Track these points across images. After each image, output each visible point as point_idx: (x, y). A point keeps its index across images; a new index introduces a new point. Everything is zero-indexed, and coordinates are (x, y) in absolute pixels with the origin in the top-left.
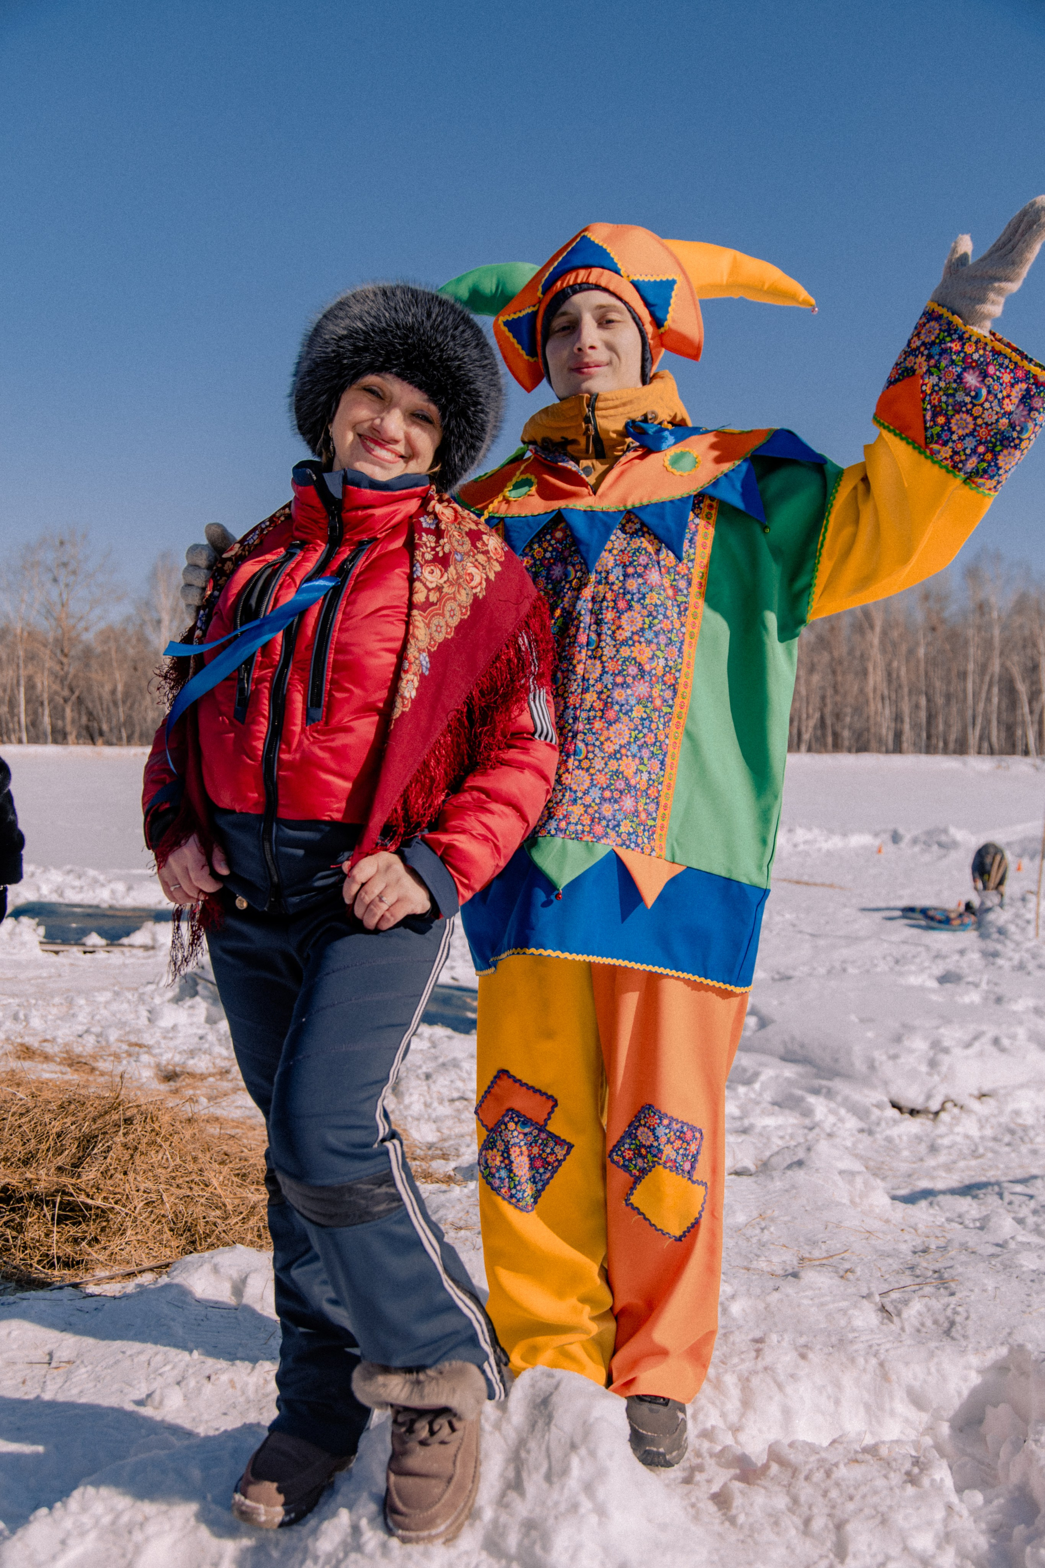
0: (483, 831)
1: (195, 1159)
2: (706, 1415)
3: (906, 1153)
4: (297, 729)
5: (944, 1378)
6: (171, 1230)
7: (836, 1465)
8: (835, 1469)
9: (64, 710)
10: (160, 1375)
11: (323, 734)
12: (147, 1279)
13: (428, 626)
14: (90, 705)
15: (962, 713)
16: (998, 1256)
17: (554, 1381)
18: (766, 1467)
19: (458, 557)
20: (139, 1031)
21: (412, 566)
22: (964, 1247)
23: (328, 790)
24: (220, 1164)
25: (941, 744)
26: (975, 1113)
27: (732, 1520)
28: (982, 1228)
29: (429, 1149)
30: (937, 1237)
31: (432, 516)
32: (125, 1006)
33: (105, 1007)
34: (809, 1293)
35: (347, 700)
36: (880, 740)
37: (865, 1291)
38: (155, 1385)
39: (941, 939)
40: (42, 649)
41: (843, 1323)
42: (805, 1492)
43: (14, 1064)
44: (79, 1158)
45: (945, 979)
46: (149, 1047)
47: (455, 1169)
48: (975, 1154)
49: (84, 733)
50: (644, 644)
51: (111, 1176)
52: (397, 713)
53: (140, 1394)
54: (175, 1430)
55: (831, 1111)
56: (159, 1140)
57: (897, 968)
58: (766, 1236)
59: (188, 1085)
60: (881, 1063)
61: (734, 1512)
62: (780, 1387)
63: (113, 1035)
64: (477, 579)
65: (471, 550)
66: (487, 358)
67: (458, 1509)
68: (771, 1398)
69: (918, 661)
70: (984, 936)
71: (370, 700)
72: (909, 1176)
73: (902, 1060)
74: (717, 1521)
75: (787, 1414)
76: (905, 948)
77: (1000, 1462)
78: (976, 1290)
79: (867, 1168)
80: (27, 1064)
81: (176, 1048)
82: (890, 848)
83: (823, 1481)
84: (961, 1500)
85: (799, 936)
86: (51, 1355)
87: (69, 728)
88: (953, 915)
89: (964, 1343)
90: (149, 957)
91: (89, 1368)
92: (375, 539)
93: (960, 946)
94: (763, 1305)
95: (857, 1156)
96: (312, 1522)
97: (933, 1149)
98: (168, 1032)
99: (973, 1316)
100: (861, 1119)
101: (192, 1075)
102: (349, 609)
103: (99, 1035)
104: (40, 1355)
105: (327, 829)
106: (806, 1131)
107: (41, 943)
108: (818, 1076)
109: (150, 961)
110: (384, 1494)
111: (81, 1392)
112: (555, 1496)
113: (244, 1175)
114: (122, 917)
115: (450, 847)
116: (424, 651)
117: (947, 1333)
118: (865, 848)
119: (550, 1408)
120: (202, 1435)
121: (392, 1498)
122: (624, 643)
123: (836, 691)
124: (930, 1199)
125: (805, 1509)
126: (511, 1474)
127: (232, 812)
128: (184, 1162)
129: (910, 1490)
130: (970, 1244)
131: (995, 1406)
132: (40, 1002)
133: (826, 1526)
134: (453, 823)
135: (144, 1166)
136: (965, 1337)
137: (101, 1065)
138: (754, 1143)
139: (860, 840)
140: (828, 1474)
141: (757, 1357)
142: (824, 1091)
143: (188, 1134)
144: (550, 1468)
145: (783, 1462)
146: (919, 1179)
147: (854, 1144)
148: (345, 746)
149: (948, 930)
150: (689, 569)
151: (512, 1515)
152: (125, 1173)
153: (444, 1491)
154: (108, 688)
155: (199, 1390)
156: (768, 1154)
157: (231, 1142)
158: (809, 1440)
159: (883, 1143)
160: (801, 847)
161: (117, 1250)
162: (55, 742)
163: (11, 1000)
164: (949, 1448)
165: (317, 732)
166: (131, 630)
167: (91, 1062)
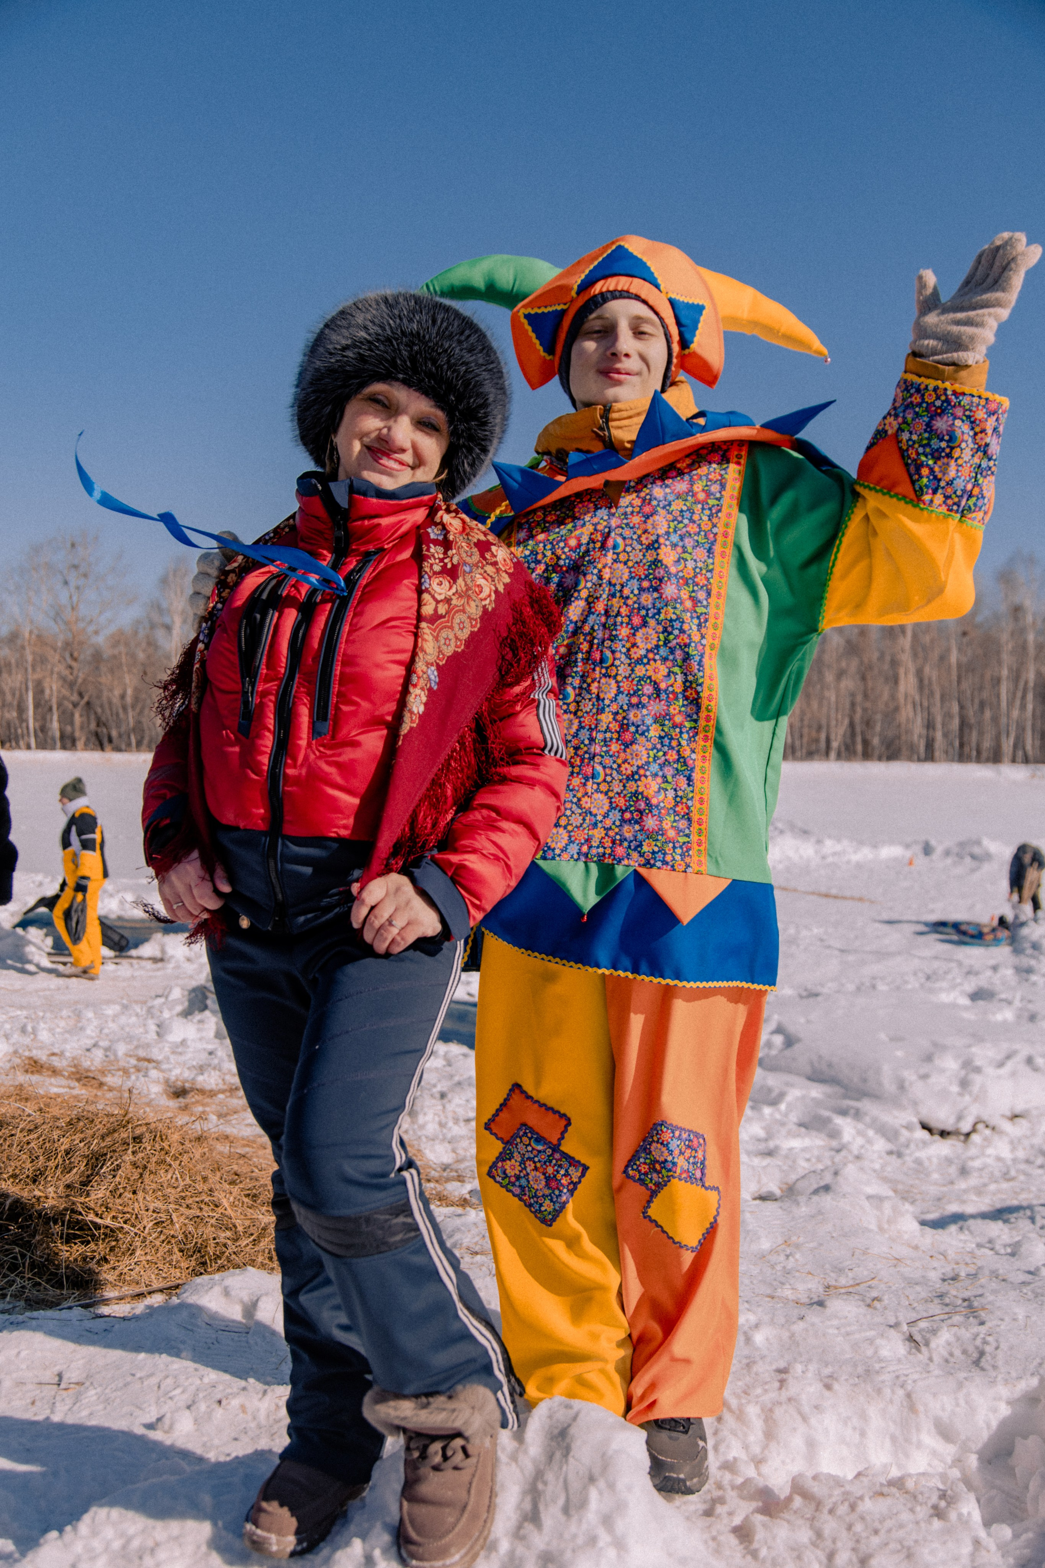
0: (493, 850)
1: (205, 1179)
2: (728, 1447)
3: (935, 1176)
4: (303, 743)
5: (972, 1409)
6: (181, 1251)
7: (861, 1498)
8: (860, 1502)
9: (72, 715)
10: (171, 1398)
11: (330, 749)
12: (157, 1300)
13: (436, 639)
14: (99, 710)
15: (995, 719)
16: (1029, 1283)
17: (572, 1413)
18: (789, 1499)
19: (467, 569)
20: (148, 1046)
21: (420, 577)
22: (994, 1274)
23: (334, 805)
24: (230, 1184)
25: (974, 753)
26: (1007, 1134)
27: (754, 1554)
28: (1013, 1254)
29: (444, 1170)
30: (967, 1264)
31: (440, 527)
32: (134, 1019)
33: (114, 1021)
34: (835, 1322)
35: (354, 714)
36: (912, 748)
37: (892, 1321)
38: (165, 1409)
39: (973, 954)
40: (52, 652)
41: (870, 1353)
42: (829, 1526)
43: (22, 1078)
44: (88, 1176)
45: (977, 996)
46: (158, 1062)
47: (470, 1192)
48: (1006, 1177)
49: (93, 739)
50: (659, 662)
51: (120, 1195)
52: (405, 729)
53: (151, 1418)
54: (185, 1455)
55: (860, 1133)
56: (168, 1159)
57: (928, 984)
58: (791, 1262)
59: (197, 1102)
60: (911, 1084)
61: (755, 1545)
62: (805, 1419)
63: (121, 1049)
64: (486, 592)
65: (479, 561)
66: (492, 362)
67: (473, 1539)
68: (795, 1429)
69: (950, 666)
70: (1018, 951)
71: (377, 713)
72: (939, 1199)
73: (933, 1080)
74: (739, 1555)
75: (811, 1445)
76: (936, 964)
77: (1029, 1495)
78: (1007, 1319)
79: (895, 1191)
80: (35, 1078)
81: (184, 1064)
82: (921, 861)
83: (848, 1514)
84: (989, 1535)
85: (828, 951)
86: (60, 1376)
87: (77, 734)
88: (986, 930)
89: (994, 1374)
90: (158, 970)
91: (99, 1390)
92: (381, 550)
93: (992, 962)
94: (787, 1334)
95: (885, 1180)
96: (325, 1551)
97: (964, 1171)
98: (177, 1047)
99: (1004, 1346)
100: (889, 1140)
101: (202, 1091)
102: (355, 620)
103: (107, 1049)
104: (49, 1376)
105: (335, 845)
106: (833, 1153)
107: (49, 954)
108: (845, 1097)
109: (159, 973)
110: (397, 1524)
111: (91, 1414)
112: (573, 1529)
113: (255, 1196)
114: (131, 928)
115: (462, 867)
116: (432, 665)
117: (977, 1363)
118: (895, 859)
119: (568, 1440)
120: (213, 1460)
121: (405, 1530)
122: (639, 661)
123: (866, 696)
124: (960, 1223)
125: (828, 1543)
126: (527, 1506)
127: (237, 829)
128: (194, 1181)
129: (937, 1524)
130: (1001, 1271)
131: (1025, 1437)
132: (48, 1015)
133: (850, 1560)
134: (463, 842)
135: (154, 1186)
136: (995, 1367)
137: (109, 1080)
138: (779, 1166)
139: (890, 852)
140: (853, 1507)
141: (780, 1388)
142: (852, 1111)
143: (197, 1153)
144: (568, 1500)
145: (806, 1495)
146: (950, 1202)
147: (883, 1167)
148: (352, 761)
149: (980, 945)
150: (708, 579)
151: (528, 1548)
152: (134, 1192)
153: (458, 1520)
154: (117, 692)
155: (209, 1414)
156: (793, 1177)
157: (241, 1162)
158: (833, 1472)
159: (913, 1165)
160: (830, 859)
161: (126, 1270)
162: (64, 748)
163: (19, 1013)
164: (977, 1481)
165: (324, 746)
166: (142, 633)
167: (99, 1077)
